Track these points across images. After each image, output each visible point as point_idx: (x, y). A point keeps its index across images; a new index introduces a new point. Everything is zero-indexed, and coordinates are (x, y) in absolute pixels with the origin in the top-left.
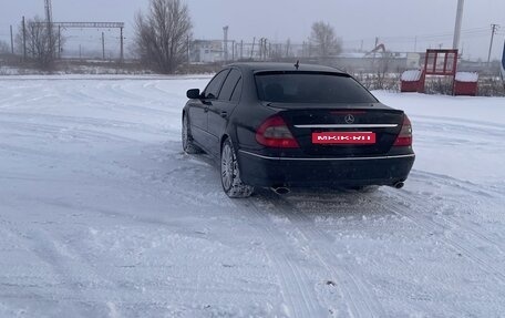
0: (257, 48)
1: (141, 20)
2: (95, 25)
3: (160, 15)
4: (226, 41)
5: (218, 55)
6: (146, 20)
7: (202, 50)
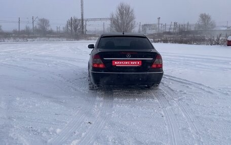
0: (173, 27)
1: (113, 16)
2: (101, 19)
3: (121, 14)
4: (159, 24)
5: (154, 30)
6: (115, 16)
7: (147, 29)
